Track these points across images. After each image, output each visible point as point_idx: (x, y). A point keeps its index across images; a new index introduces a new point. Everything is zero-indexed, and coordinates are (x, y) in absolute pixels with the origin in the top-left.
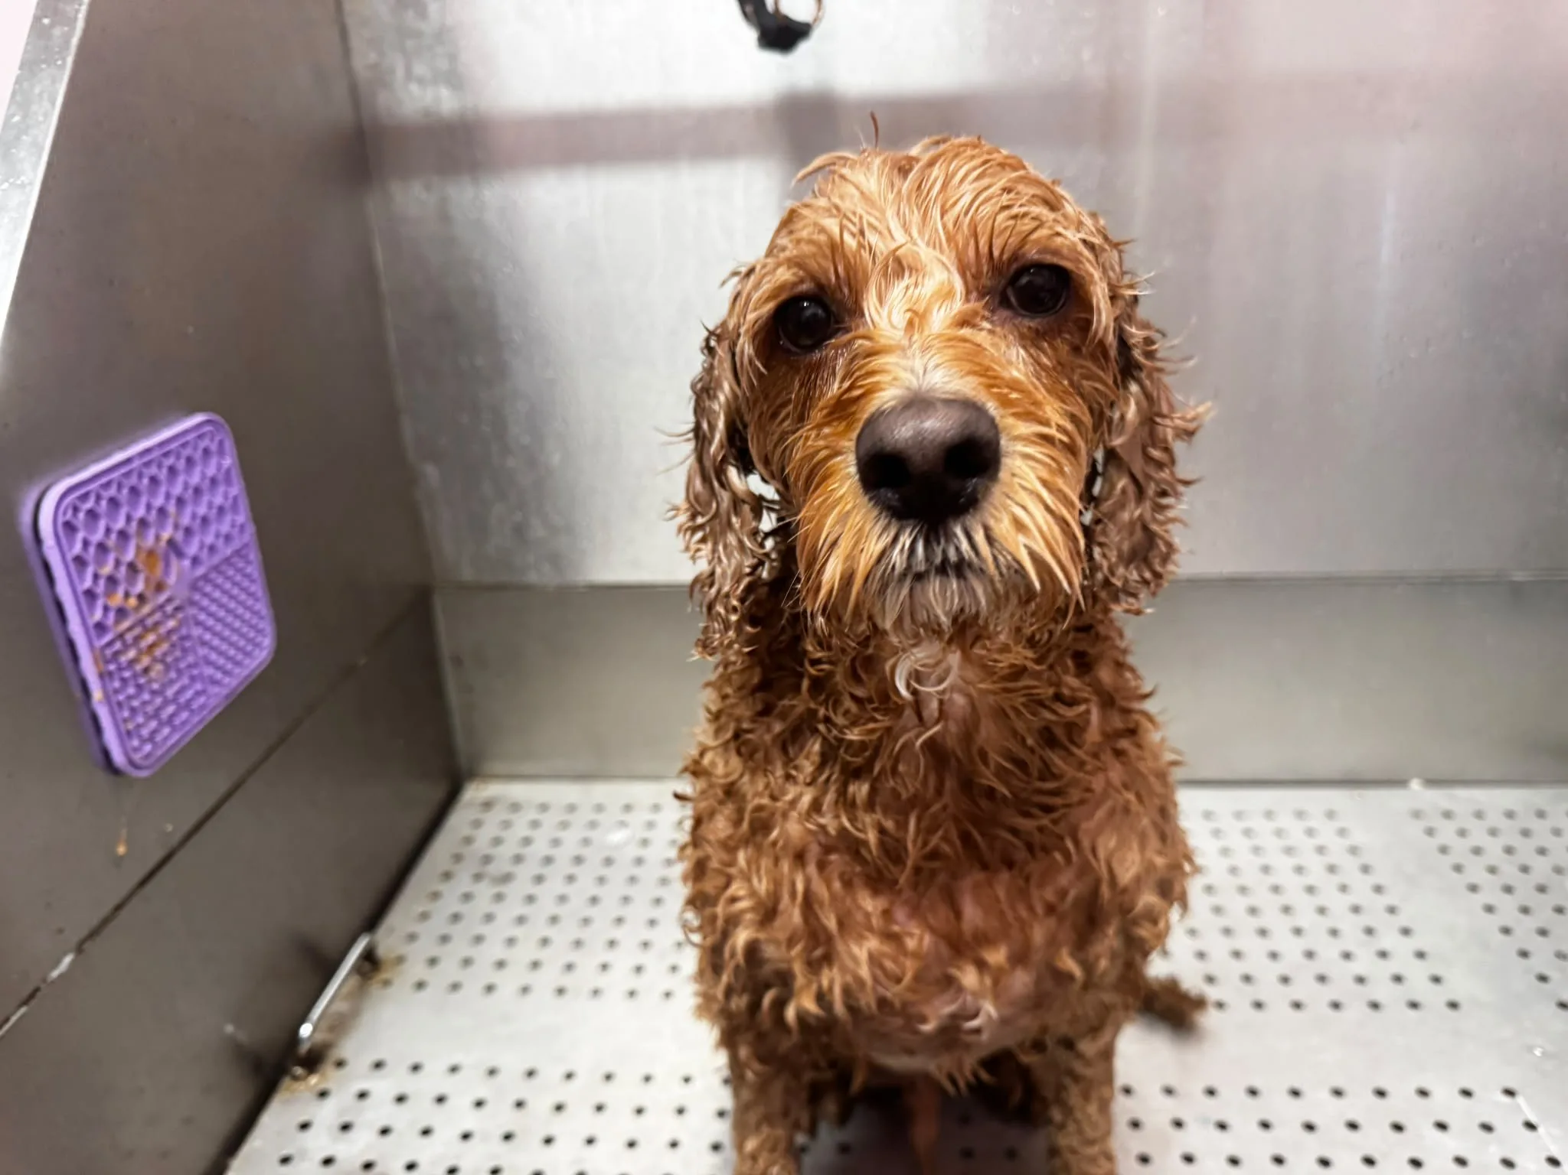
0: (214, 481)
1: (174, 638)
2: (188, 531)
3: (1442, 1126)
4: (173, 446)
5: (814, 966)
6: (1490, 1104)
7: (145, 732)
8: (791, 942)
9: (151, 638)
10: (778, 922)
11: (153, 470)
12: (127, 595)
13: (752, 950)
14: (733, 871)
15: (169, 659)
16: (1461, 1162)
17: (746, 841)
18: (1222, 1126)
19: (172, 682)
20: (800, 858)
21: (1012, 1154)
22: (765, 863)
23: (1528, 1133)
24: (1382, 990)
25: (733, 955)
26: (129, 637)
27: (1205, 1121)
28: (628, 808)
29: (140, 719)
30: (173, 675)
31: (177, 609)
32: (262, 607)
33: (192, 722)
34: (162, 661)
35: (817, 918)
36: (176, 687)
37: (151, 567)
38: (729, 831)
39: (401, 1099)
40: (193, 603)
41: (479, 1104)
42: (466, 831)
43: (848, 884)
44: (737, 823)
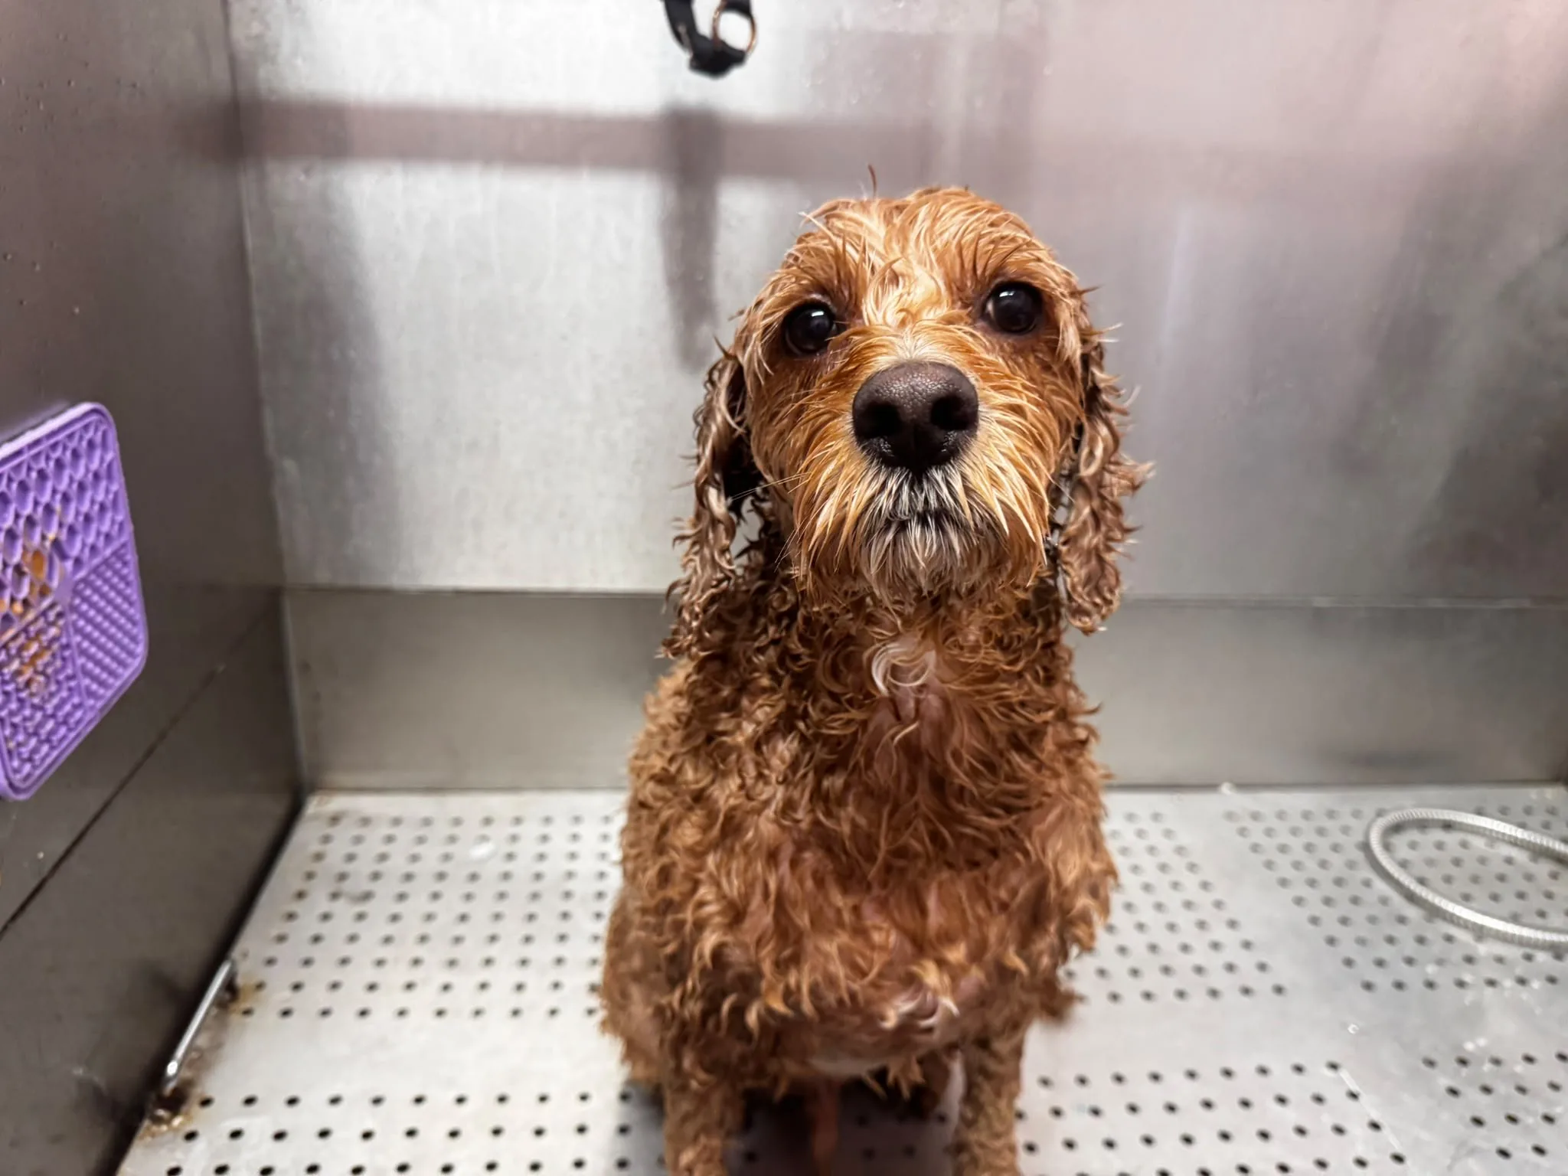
0: (97, 476)
1: (55, 646)
2: (72, 531)
3: (1282, 1100)
4: (61, 437)
5: (782, 966)
6: (1320, 1078)
7: (25, 751)
8: (759, 943)
9: (34, 648)
10: (747, 924)
11: (42, 464)
12: (13, 600)
13: (718, 954)
14: (702, 876)
15: (50, 671)
16: (1301, 1131)
17: (714, 846)
18: (1096, 1112)
19: (52, 695)
20: (772, 857)
21: (910, 1151)
22: (736, 865)
23: (1351, 1102)
24: (1218, 978)
25: (701, 957)
26: (13, 647)
27: (1080, 1108)
28: (488, 821)
29: (21, 738)
30: (53, 688)
31: (60, 615)
32: (137, 612)
33: (69, 739)
34: (43, 673)
35: (790, 919)
36: (55, 701)
37: (37, 568)
38: (698, 837)
39: (279, 1136)
40: (74, 609)
41: (367, 1135)
42: (315, 847)
43: (820, 882)
44: (705, 829)
